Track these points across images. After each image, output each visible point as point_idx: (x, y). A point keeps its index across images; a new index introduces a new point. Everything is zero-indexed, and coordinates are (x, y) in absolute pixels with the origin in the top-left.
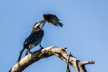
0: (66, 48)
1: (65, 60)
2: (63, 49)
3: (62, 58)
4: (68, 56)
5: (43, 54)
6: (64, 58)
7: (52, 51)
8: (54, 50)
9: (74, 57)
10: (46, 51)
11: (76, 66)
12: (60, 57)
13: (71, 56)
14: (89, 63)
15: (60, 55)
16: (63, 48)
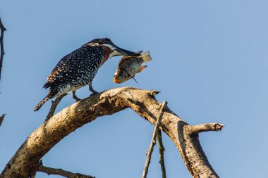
0: (157, 93)
1: (151, 120)
2: (149, 94)
3: (145, 114)
4: (159, 109)
5: (102, 105)
6: (151, 115)
7: (124, 96)
8: (127, 95)
9: (175, 115)
10: (110, 98)
11: (176, 135)
12: (140, 112)
13: (166, 109)
14: (209, 129)
15: (142, 108)
16: (149, 91)
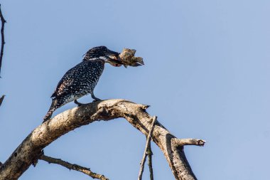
0: (148, 106)
1: (143, 131)
2: (141, 108)
3: (138, 125)
4: (150, 122)
5: (100, 114)
6: (143, 127)
7: (119, 109)
8: (122, 108)
9: (163, 127)
10: (107, 108)
11: (165, 147)
12: (134, 123)
13: (157, 123)
14: (193, 143)
15: (135, 120)
16: (141, 105)
